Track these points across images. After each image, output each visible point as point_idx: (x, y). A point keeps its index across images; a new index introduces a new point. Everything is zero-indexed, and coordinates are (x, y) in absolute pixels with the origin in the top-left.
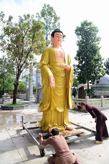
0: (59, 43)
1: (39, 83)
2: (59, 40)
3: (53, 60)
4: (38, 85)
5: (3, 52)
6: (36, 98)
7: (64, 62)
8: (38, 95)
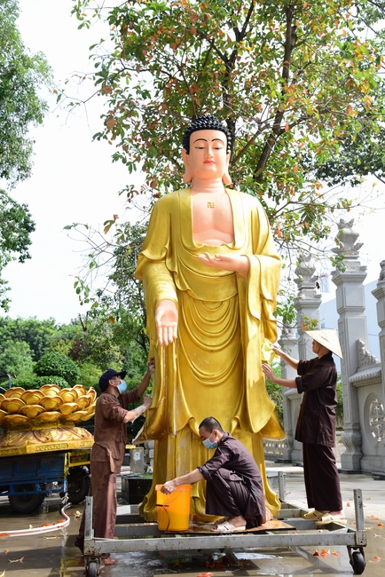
0: (211, 171)
1: (358, 345)
2: (207, 162)
3: (184, 241)
4: (352, 357)
5: (130, 170)
6: (347, 445)
7: (230, 245)
8: (359, 424)
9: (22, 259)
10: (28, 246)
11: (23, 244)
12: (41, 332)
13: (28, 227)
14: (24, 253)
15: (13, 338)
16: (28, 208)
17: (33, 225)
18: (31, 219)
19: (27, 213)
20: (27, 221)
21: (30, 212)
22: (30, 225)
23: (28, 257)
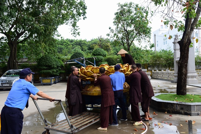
9: (84, 18)
10: (85, 14)
11: (84, 13)
12: (83, 43)
13: (85, 8)
14: (84, 16)
15: (76, 45)
16: (85, 2)
17: (86, 7)
18: (86, 5)
19: (84, 3)
20: (84, 6)
21: (85, 3)
22: (85, 7)
23: (86, 18)
